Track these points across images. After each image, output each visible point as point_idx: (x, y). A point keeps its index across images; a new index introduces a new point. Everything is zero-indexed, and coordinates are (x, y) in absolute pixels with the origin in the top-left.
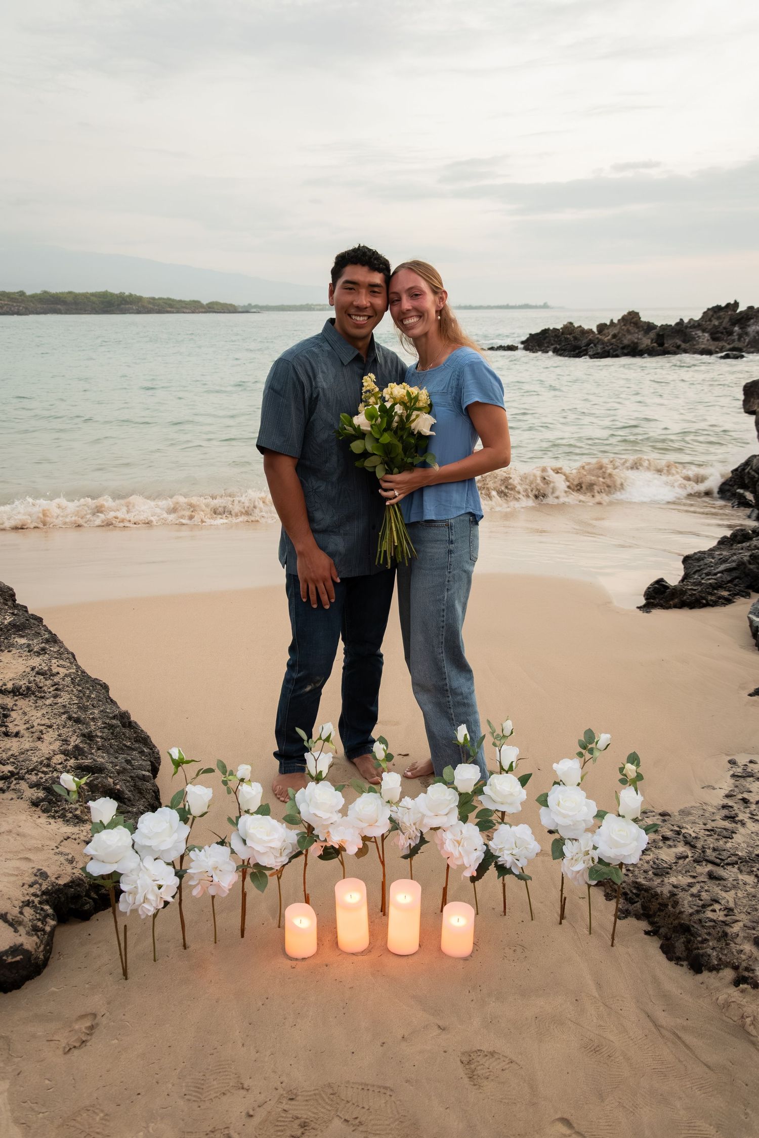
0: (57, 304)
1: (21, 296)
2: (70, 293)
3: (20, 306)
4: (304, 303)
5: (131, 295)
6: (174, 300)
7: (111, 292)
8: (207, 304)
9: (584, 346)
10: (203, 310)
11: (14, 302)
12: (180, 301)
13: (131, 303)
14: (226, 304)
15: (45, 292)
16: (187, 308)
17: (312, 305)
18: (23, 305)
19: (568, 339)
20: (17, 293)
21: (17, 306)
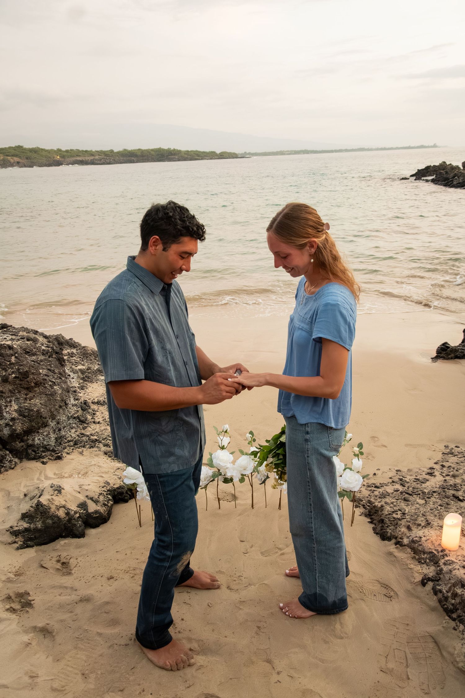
0: (132, 157)
1: (111, 152)
2: (139, 149)
3: (111, 159)
4: (279, 150)
5: (174, 150)
6: (199, 152)
7: (163, 148)
8: (219, 153)
9: (451, 178)
10: (217, 157)
11: (108, 157)
12: (204, 152)
13: (175, 154)
14: (231, 153)
15: (125, 150)
16: (208, 157)
17: (284, 151)
18: (112, 158)
19: (442, 173)
20: (109, 151)
21: (109, 159)
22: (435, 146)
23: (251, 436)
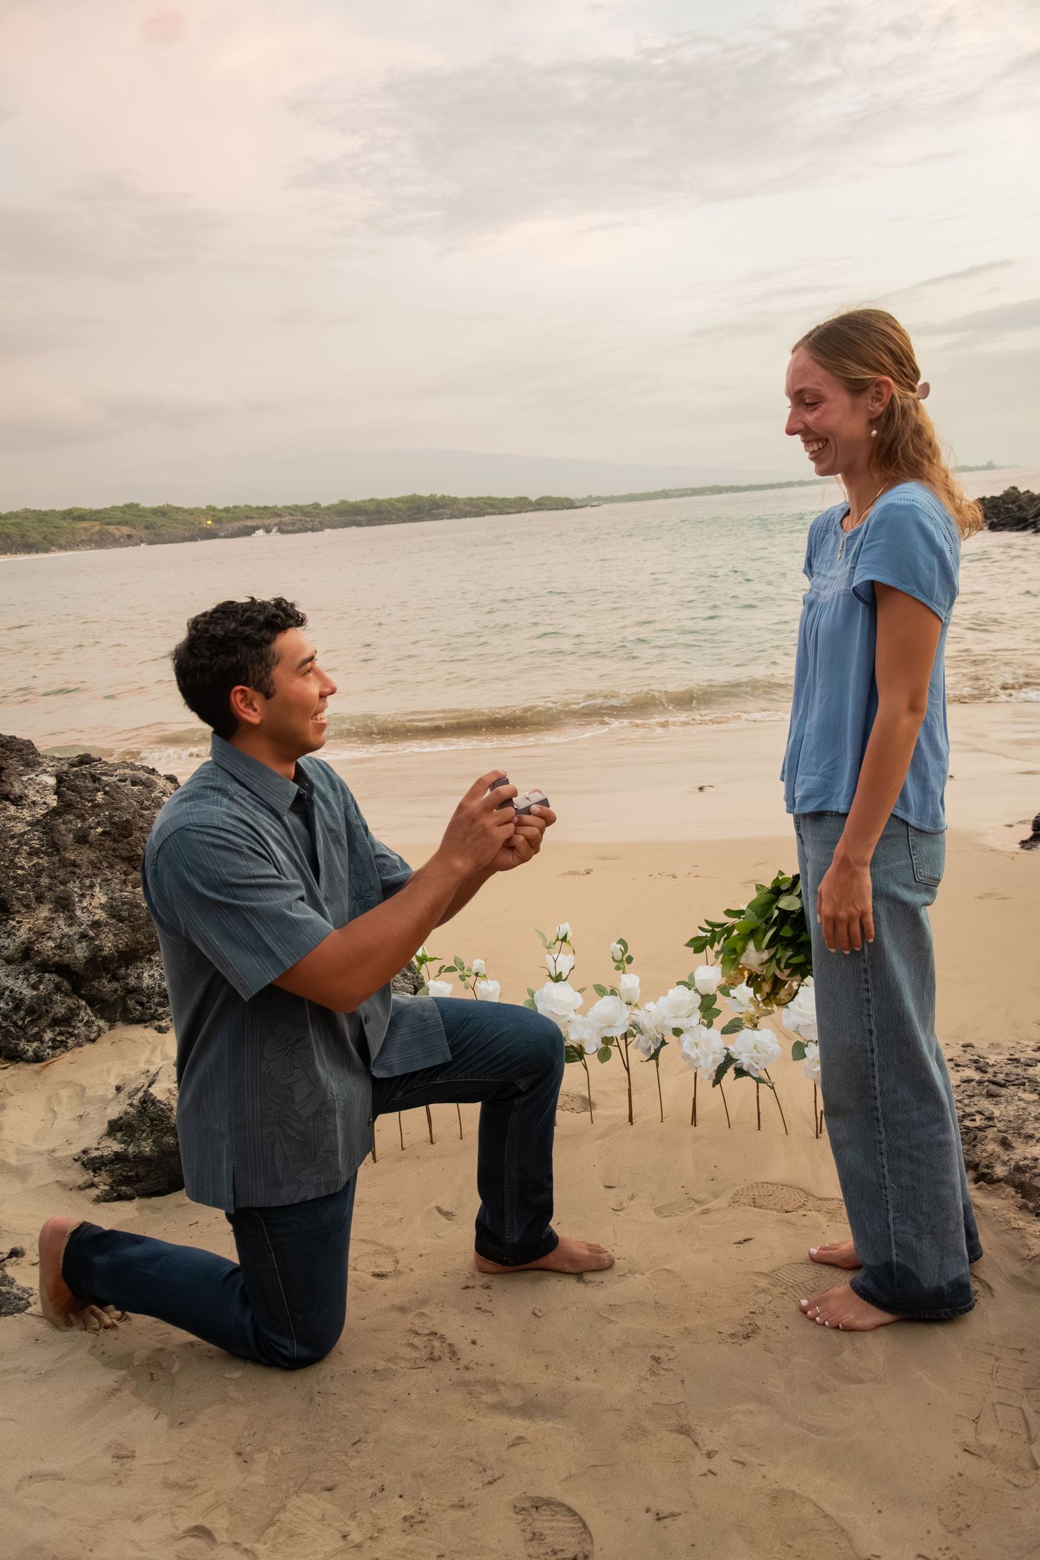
0: (357, 515)
1: (315, 508)
2: (372, 500)
3: (314, 521)
4: (659, 489)
5: (444, 497)
6: (495, 499)
7: (420, 494)
8: (537, 501)
9: (1032, 518)
10: (532, 508)
11: (309, 516)
12: (504, 499)
13: (444, 506)
14: (559, 498)
15: (343, 502)
16: (512, 508)
17: (670, 490)
18: (318, 519)
19: (1010, 509)
20: (312, 505)
21: (311, 521)
22: (990, 466)
23: (623, 949)
